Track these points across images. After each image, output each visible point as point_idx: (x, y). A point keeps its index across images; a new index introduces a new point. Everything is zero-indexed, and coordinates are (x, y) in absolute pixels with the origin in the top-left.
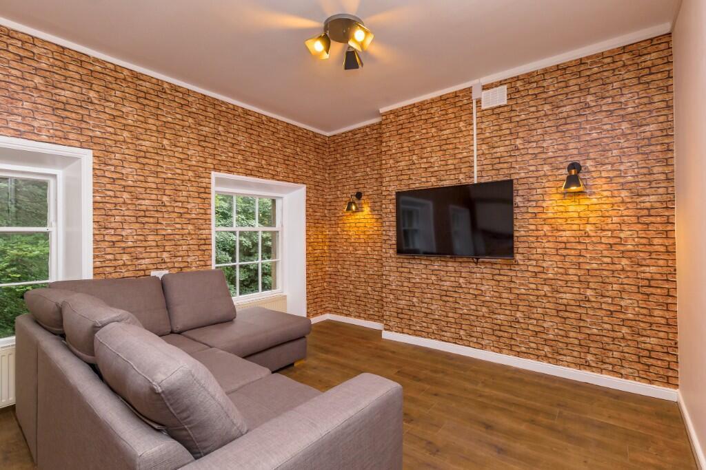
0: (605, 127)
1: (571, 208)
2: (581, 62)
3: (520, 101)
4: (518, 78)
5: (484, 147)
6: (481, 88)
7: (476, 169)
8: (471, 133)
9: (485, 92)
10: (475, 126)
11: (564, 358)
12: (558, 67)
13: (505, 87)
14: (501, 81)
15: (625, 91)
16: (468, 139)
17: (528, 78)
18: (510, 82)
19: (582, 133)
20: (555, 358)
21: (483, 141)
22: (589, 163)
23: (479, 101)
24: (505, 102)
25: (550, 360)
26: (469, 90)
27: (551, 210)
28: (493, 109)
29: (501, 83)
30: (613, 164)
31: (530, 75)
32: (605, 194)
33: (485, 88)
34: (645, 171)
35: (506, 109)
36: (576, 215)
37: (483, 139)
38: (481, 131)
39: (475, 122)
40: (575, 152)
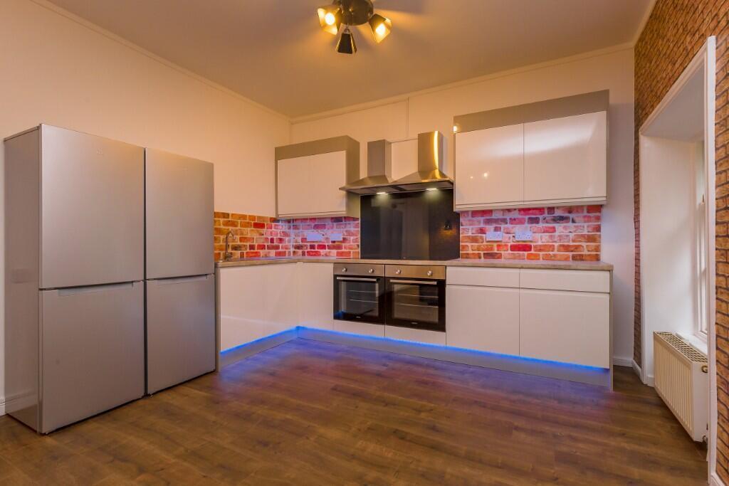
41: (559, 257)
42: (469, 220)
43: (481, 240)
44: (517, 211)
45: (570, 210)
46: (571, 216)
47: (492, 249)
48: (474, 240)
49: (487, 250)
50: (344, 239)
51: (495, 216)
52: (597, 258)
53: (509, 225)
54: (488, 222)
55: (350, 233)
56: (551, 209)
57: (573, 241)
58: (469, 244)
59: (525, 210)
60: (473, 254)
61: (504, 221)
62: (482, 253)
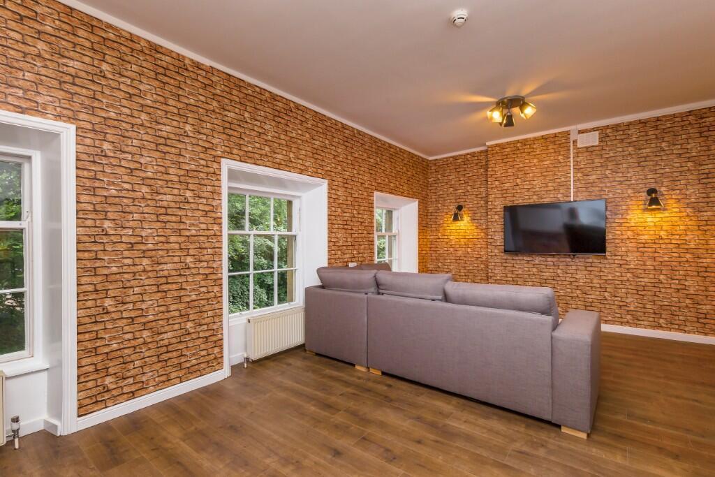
0: (675, 165)
1: (649, 220)
2: (658, 119)
3: (609, 143)
4: (608, 127)
5: (579, 175)
6: (577, 131)
7: (572, 190)
8: (568, 164)
9: (581, 135)
10: (572, 160)
11: (642, 323)
12: (640, 122)
13: (597, 133)
14: (593, 128)
15: (690, 141)
16: (566, 168)
17: (616, 128)
18: (603, 130)
19: (658, 168)
20: (635, 322)
21: (577, 170)
22: (663, 189)
23: (575, 142)
24: (597, 143)
25: (631, 325)
26: (568, 133)
27: (633, 221)
28: (587, 148)
29: (594, 130)
30: (680, 190)
31: (618, 125)
32: (675, 210)
33: (580, 132)
34: (704, 195)
35: (597, 148)
36: (652, 224)
37: (579, 169)
38: (577, 163)
39: (572, 156)
40: (653, 181)
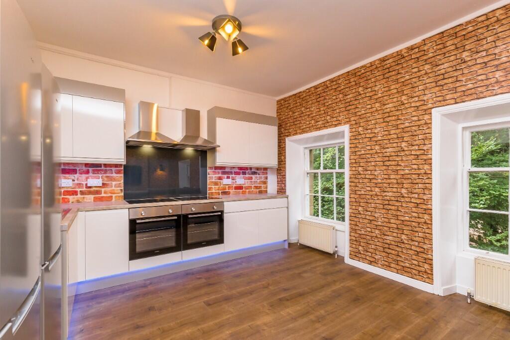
41: (254, 192)
42: (213, 172)
43: (219, 184)
44: (237, 168)
45: (258, 169)
46: (258, 172)
47: (225, 189)
48: (216, 184)
49: (223, 189)
50: (103, 184)
51: (227, 170)
52: (266, 192)
53: (233, 175)
54: (224, 173)
55: (112, 179)
56: (251, 168)
57: (259, 184)
58: (213, 187)
59: (241, 168)
60: (216, 192)
61: (231, 173)
62: (220, 191)
